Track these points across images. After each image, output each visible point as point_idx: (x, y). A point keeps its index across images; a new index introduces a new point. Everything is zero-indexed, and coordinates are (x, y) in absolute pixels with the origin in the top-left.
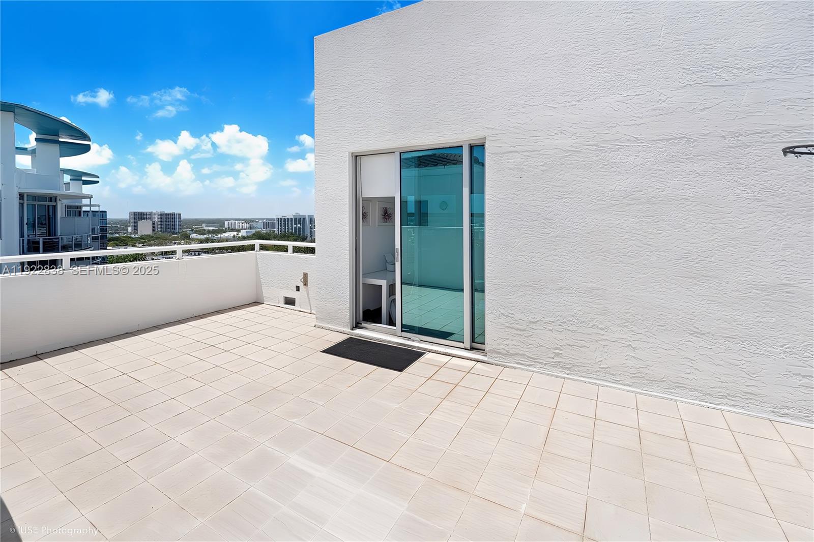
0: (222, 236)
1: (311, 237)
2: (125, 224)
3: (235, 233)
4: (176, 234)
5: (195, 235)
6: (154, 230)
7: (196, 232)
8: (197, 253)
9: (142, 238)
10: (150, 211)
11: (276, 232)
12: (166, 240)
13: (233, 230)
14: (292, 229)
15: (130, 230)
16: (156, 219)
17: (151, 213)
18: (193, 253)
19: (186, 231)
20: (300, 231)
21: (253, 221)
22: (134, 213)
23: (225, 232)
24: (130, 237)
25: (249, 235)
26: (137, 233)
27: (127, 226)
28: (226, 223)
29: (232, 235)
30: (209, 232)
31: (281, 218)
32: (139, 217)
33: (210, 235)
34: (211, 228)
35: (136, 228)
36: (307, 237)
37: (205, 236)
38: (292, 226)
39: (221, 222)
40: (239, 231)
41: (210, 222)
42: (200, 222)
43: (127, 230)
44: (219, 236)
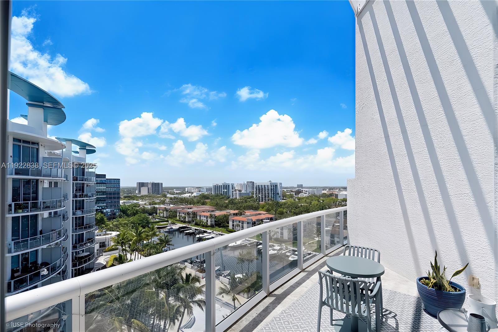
0: (183, 196)
1: (232, 197)
2: (134, 189)
3: (190, 194)
4: (160, 194)
5: (169, 195)
6: (148, 192)
7: (170, 194)
8: (168, 204)
9: (142, 196)
10: (147, 182)
11: (213, 194)
12: (154, 197)
13: (189, 193)
14: (221, 192)
15: (137, 192)
16: (150, 186)
17: (147, 183)
18: (166, 204)
19: (165, 193)
20: (226, 193)
21: (201, 188)
22: (139, 183)
23: (185, 194)
24: (137, 196)
25: (198, 195)
26: (140, 194)
27: (135, 190)
28: (186, 189)
29: (189, 196)
30: (177, 194)
31: (216, 185)
32: (141, 185)
33: (177, 195)
34: (178, 192)
35: (140, 191)
36: (230, 196)
37: (174, 196)
38: (221, 190)
39: (184, 188)
40: (192, 193)
41: (177, 188)
42: (172, 188)
43: (135, 192)
44: (182, 195)
